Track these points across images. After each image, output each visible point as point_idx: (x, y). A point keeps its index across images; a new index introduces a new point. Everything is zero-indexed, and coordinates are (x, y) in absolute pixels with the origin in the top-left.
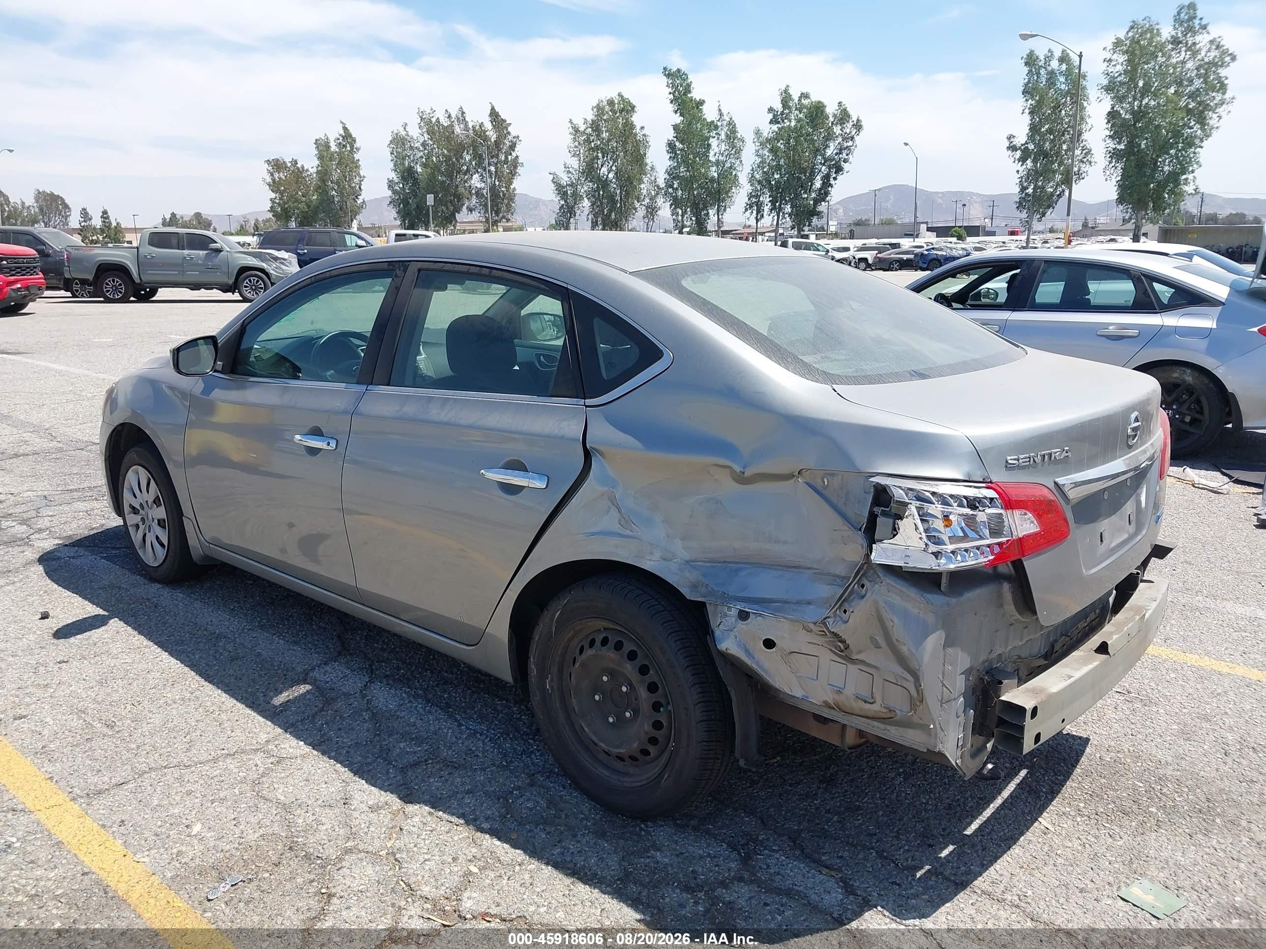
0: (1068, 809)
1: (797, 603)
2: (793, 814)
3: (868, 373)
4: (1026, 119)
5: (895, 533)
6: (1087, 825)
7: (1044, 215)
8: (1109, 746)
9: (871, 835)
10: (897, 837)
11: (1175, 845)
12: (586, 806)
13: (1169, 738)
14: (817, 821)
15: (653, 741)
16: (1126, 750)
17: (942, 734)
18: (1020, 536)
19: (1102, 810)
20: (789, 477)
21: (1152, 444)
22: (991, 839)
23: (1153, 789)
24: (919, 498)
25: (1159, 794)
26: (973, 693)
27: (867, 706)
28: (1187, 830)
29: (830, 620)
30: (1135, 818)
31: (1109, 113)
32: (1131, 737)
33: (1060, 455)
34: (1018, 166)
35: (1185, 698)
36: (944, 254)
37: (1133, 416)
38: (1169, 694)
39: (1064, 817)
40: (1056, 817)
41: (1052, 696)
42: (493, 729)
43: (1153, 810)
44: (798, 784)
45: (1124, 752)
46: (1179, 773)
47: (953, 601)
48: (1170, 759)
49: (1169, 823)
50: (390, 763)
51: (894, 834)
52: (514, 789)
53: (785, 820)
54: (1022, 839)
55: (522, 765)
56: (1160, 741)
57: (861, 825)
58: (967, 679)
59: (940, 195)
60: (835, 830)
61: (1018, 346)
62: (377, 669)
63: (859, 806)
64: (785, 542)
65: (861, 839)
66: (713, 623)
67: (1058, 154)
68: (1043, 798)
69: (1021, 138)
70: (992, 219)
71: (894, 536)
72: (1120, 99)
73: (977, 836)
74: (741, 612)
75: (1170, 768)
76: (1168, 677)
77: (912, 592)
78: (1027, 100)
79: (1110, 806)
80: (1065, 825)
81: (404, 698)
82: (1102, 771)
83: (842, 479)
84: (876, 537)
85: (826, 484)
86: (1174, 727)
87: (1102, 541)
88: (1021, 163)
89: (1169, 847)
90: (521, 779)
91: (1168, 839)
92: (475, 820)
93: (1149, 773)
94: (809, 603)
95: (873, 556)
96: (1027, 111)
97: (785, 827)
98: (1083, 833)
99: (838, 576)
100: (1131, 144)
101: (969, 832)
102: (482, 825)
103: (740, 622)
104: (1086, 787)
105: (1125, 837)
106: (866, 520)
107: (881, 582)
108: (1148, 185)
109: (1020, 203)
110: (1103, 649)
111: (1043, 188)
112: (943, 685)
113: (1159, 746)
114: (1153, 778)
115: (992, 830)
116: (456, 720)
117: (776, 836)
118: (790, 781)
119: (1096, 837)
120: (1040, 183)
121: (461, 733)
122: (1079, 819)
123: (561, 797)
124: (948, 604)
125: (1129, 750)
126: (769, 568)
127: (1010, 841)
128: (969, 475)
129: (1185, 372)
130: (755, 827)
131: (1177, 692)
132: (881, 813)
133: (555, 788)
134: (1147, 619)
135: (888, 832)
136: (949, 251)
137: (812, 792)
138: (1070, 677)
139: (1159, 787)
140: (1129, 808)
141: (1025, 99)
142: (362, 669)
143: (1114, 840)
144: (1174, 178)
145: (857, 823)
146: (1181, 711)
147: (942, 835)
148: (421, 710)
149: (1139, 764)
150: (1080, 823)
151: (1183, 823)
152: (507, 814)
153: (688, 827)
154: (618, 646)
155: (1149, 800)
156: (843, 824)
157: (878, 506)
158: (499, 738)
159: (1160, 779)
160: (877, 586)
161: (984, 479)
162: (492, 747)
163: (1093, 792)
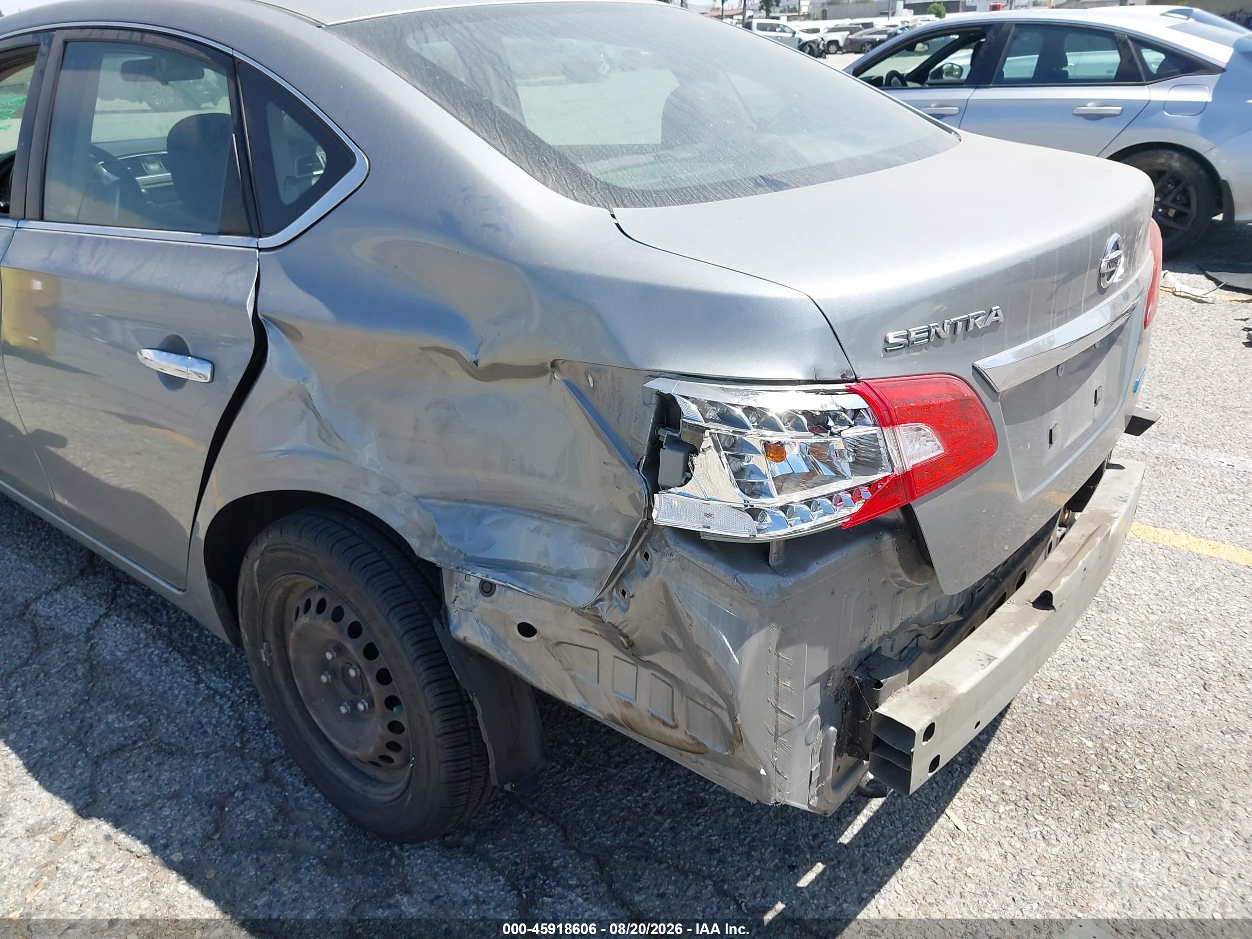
0: (988, 792)
1: (557, 575)
2: (610, 817)
3: (683, 184)
5: (688, 475)
6: (1012, 818)
8: (1052, 680)
9: (711, 852)
10: (748, 854)
11: (1133, 851)
12: (327, 816)
13: (1130, 663)
14: (641, 830)
15: (394, 746)
16: (1073, 686)
17: (780, 779)
18: (909, 468)
19: (1035, 790)
20: (538, 371)
21: (1137, 281)
22: (878, 851)
23: (1107, 750)
24: (726, 418)
25: (1113, 760)
26: (836, 701)
27: (667, 731)
28: (1149, 822)
29: (605, 604)
30: (1080, 803)
32: (1081, 663)
33: (984, 321)
35: (1153, 597)
37: (1111, 241)
38: (1133, 592)
39: (982, 805)
40: (970, 804)
41: (959, 700)
42: (241, 689)
43: (1105, 787)
44: (626, 762)
45: (1071, 689)
46: (1142, 722)
47: (789, 582)
48: (1130, 698)
49: (1125, 810)
50: (83, 750)
51: (744, 849)
52: (237, 788)
53: (598, 829)
54: (921, 846)
55: (261, 745)
56: (1119, 668)
57: (701, 833)
58: (824, 687)
60: (662, 845)
61: (950, 131)
62: (122, 596)
63: (703, 799)
64: (542, 476)
65: (697, 860)
66: (448, 598)
68: (956, 774)
71: (688, 480)
73: (859, 846)
74: (483, 583)
75: (1131, 712)
76: (1133, 567)
77: (719, 570)
79: (1045, 784)
80: (982, 822)
81: (140, 639)
82: (1039, 723)
83: (613, 379)
84: (661, 481)
85: (592, 385)
86: (1139, 645)
87: (1051, 442)
89: (1124, 855)
90: (252, 771)
91: (1123, 840)
92: (166, 846)
93: (1102, 723)
94: (573, 576)
95: (654, 514)
97: (595, 841)
98: (1005, 833)
99: (610, 536)
101: (846, 838)
102: (172, 857)
103: (482, 597)
104: (1016, 751)
105: (1064, 839)
106: (645, 452)
107: (671, 555)
110: (1045, 601)
112: (778, 710)
113: (1117, 676)
114: (1107, 732)
115: (882, 835)
116: (197, 674)
117: (578, 860)
118: (617, 759)
119: (1023, 840)
121: (196, 695)
122: (1002, 809)
123: (297, 800)
124: (780, 589)
125: (1077, 685)
126: (523, 514)
127: (903, 851)
128: (816, 371)
129: (1172, 158)
130: (552, 844)
131: (1144, 588)
132: (731, 811)
133: (293, 785)
134: (1114, 535)
135: (736, 844)
137: (643, 776)
138: (991, 659)
139: (1114, 748)
140: (1073, 785)
142: (100, 596)
143: (1048, 845)
145: (696, 830)
146: (1148, 618)
147: (811, 847)
148: (156, 659)
149: (1090, 708)
150: (1003, 816)
151: (1145, 809)
152: (216, 832)
153: (459, 847)
154: (338, 615)
155: (1100, 771)
156: (676, 834)
157: (664, 426)
158: (244, 701)
159: (1116, 732)
160: (665, 559)
161: (843, 376)
162: (229, 717)
163: (1024, 759)
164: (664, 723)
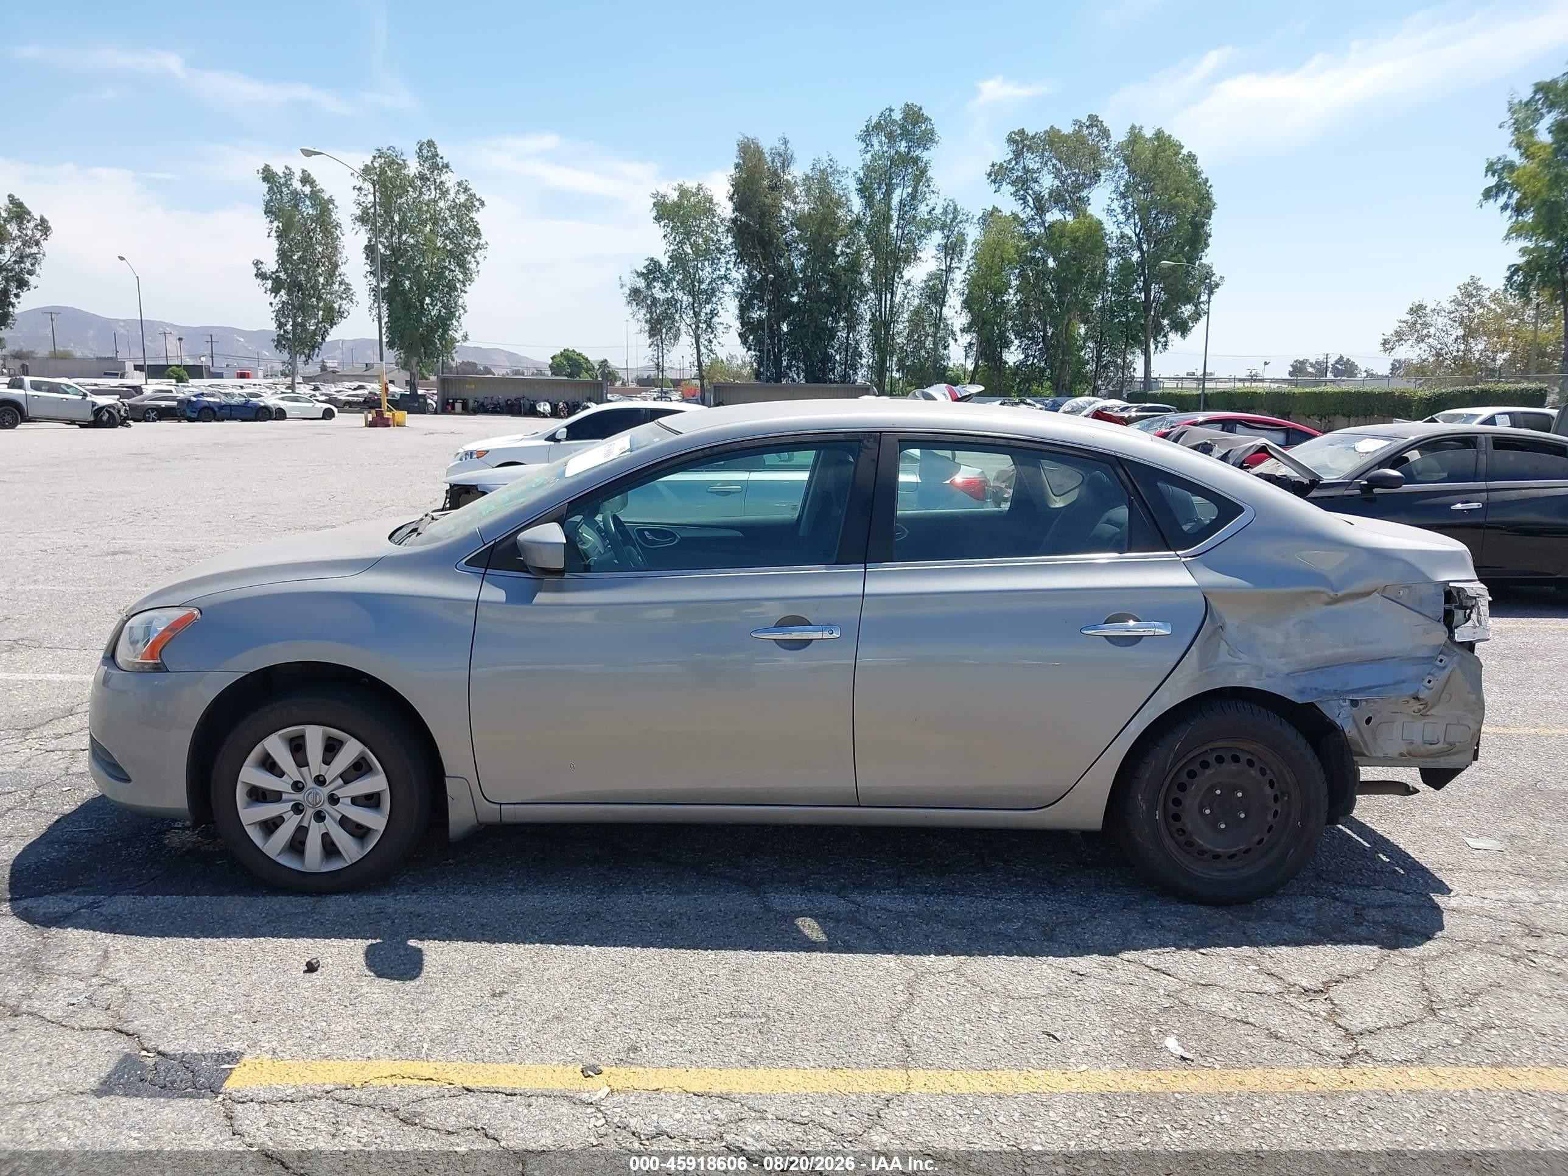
4: (274, 244)
5: (1469, 618)
7: (309, 357)
31: (366, 247)
34: (270, 297)
36: (218, 400)
59: (122, 324)
67: (315, 287)
69: (271, 265)
70: (212, 357)
71: (1467, 621)
72: (376, 232)
74: (1353, 701)
78: (271, 222)
84: (1454, 625)
85: (1401, 594)
88: (273, 294)
94: (1404, 682)
96: (273, 234)
99: (1423, 658)
100: (395, 284)
106: (1443, 615)
108: (417, 329)
109: (279, 341)
111: (303, 325)
120: (299, 320)
136: (223, 397)
141: (268, 219)
144: (444, 322)
164: (1431, 744)
